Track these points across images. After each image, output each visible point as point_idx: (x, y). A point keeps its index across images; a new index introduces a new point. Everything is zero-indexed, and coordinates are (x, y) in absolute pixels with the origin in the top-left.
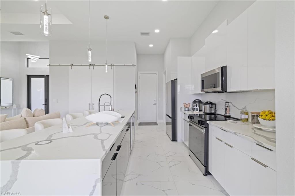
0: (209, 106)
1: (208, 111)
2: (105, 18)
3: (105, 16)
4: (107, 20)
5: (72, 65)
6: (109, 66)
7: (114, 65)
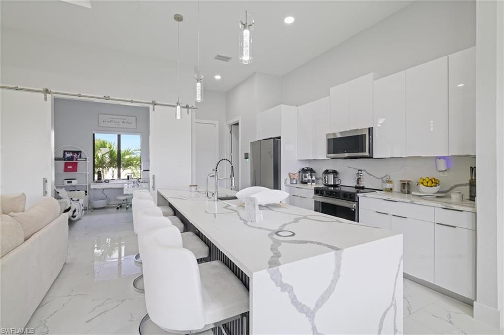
0: (332, 175)
1: (332, 183)
2: (175, 18)
3: (175, 15)
4: (180, 22)
6: (183, 107)
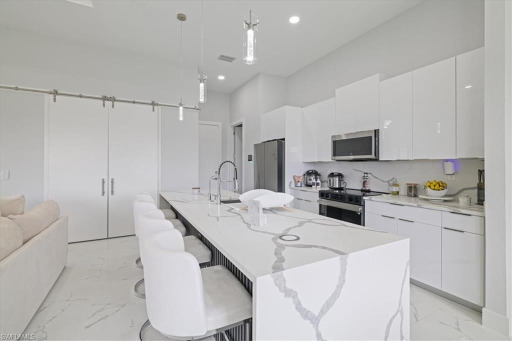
0: (338, 178)
1: (337, 186)
2: (178, 18)
3: (178, 15)
4: (183, 22)
5: (56, 93)
7: (157, 105)
